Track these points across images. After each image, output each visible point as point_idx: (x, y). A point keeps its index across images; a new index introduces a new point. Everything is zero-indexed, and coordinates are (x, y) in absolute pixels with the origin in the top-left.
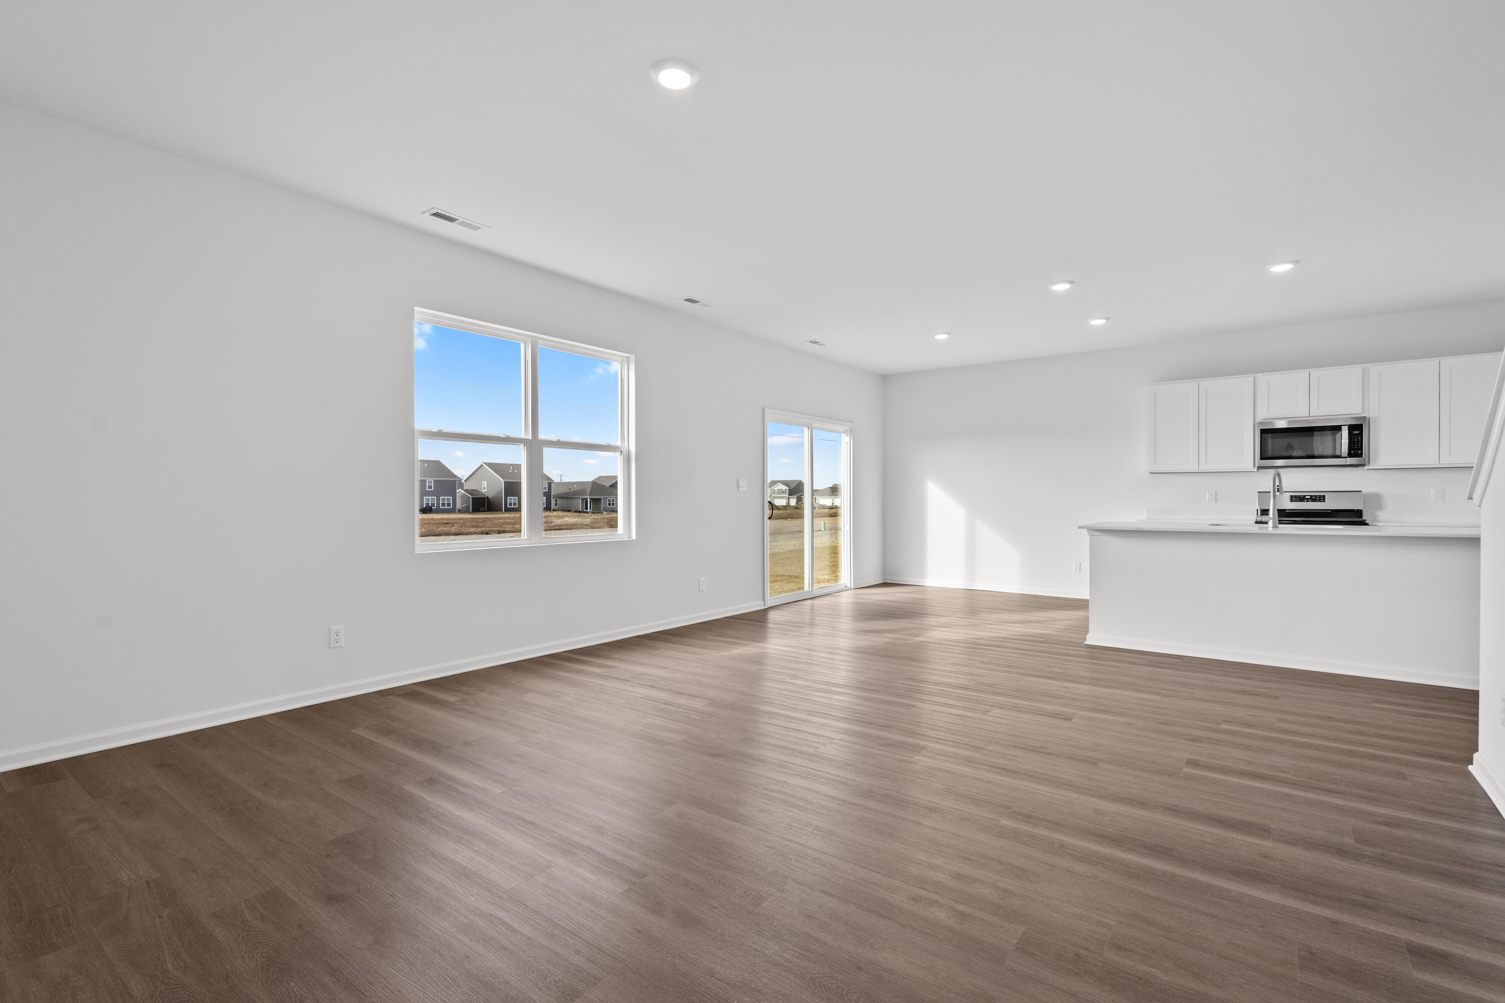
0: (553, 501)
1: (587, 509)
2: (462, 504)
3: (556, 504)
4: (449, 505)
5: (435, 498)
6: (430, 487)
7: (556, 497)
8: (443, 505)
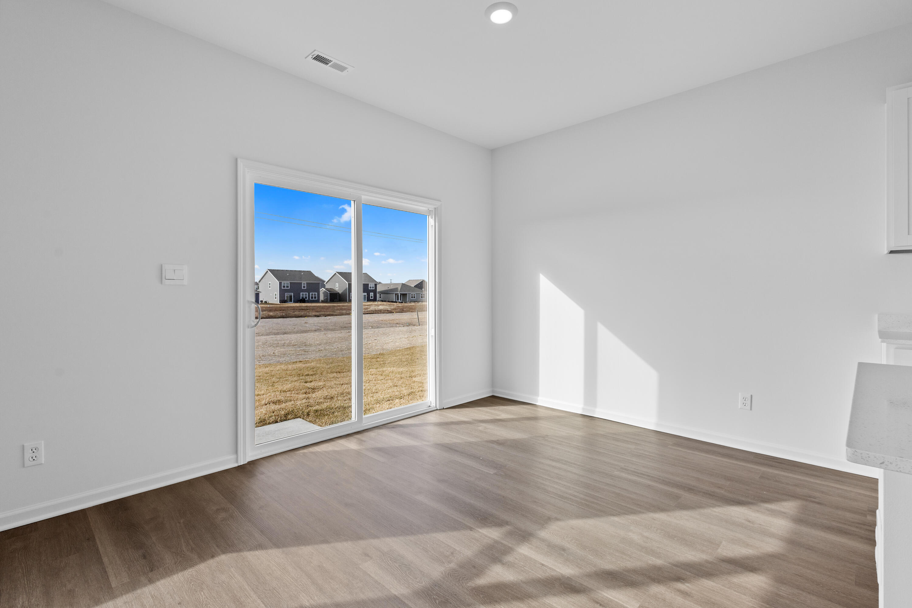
0: (378, 295)
1: (398, 300)
2: (324, 297)
3: (380, 297)
4: (315, 298)
5: (307, 293)
6: (304, 287)
7: (380, 293)
8: (312, 298)
